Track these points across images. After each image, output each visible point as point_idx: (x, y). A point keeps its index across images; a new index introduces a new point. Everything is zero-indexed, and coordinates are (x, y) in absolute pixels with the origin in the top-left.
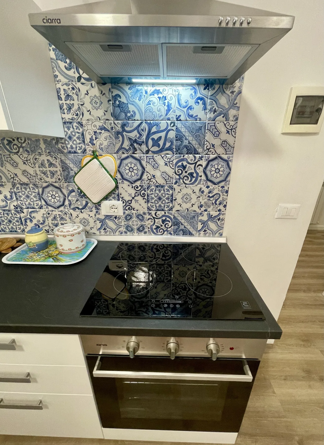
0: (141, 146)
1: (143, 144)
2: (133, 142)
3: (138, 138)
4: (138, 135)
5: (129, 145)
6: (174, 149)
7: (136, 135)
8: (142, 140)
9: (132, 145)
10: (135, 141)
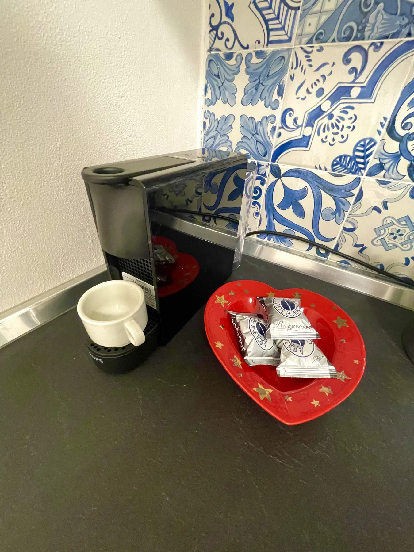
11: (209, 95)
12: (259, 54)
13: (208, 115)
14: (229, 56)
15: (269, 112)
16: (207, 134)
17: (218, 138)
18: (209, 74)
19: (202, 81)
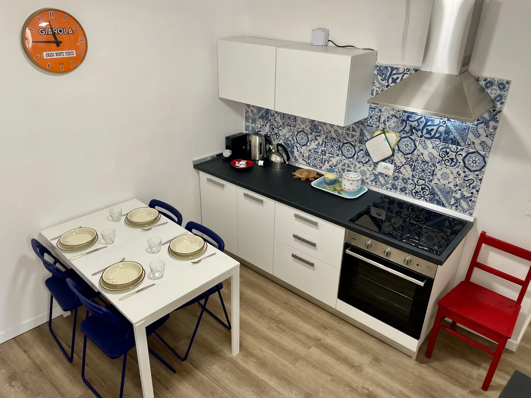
0: (417, 132)
1: (419, 131)
2: (413, 128)
3: (417, 126)
4: (417, 125)
5: (409, 130)
6: (442, 138)
7: (416, 125)
8: (419, 128)
9: (411, 130)
10: (414, 128)
11: (246, 121)
12: (252, 118)
13: (245, 124)
14: (248, 117)
15: (255, 126)
16: (245, 127)
17: (248, 129)
18: (245, 118)
19: (244, 119)
